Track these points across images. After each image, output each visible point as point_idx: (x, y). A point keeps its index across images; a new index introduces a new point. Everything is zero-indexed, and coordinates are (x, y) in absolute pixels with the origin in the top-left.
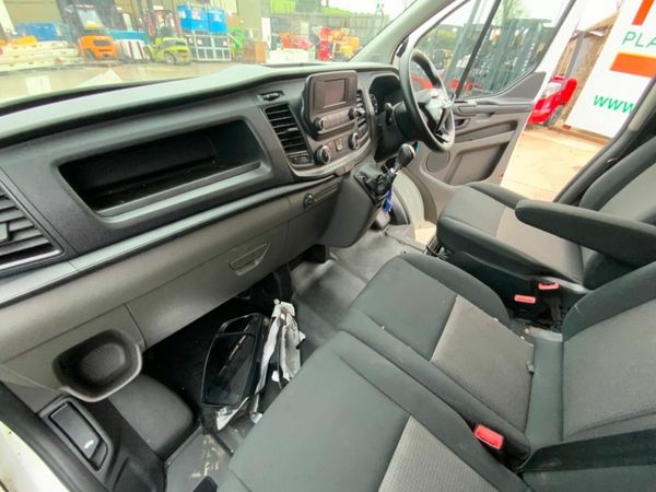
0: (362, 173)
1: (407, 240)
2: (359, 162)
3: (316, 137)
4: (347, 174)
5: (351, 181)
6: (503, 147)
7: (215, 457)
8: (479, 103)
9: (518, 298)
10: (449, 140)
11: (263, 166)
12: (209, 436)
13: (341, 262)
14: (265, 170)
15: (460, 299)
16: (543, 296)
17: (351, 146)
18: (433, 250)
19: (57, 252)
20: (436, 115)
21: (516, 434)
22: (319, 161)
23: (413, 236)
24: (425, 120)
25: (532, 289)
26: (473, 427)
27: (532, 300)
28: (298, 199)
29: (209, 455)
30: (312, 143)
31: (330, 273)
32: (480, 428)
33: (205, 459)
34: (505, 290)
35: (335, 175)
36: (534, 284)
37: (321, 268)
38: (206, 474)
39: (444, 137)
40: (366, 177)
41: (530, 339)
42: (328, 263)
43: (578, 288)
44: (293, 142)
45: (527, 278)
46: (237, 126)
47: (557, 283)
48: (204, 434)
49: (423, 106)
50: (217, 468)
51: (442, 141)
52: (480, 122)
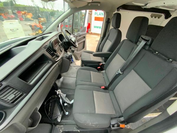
1: (75, 66)
2: (64, 54)
3: (56, 52)
4: (63, 57)
5: (64, 58)
6: (84, 42)
7: (61, 128)
8: (77, 34)
9: (98, 68)
10: (77, 44)
11: (50, 62)
12: (57, 126)
13: (64, 76)
15: (91, 72)
17: (61, 51)
18: (82, 66)
19: (25, 94)
20: (74, 41)
21: (106, 85)
22: (58, 57)
24: (72, 42)
25: (99, 66)
26: (101, 88)
27: (100, 67)
28: (57, 65)
29: (60, 128)
30: (56, 54)
31: (64, 79)
32: (102, 87)
33: (60, 130)
34: (96, 67)
35: (61, 58)
36: (99, 65)
37: (61, 79)
38: (61, 132)
39: (76, 44)
40: (67, 56)
41: (102, 73)
42: (62, 77)
43: (104, 63)
44: (53, 55)
45: (98, 64)
46: (43, 56)
47: (101, 64)
48: (56, 126)
49: (71, 40)
50: (63, 129)
51: (76, 45)
52: (79, 38)
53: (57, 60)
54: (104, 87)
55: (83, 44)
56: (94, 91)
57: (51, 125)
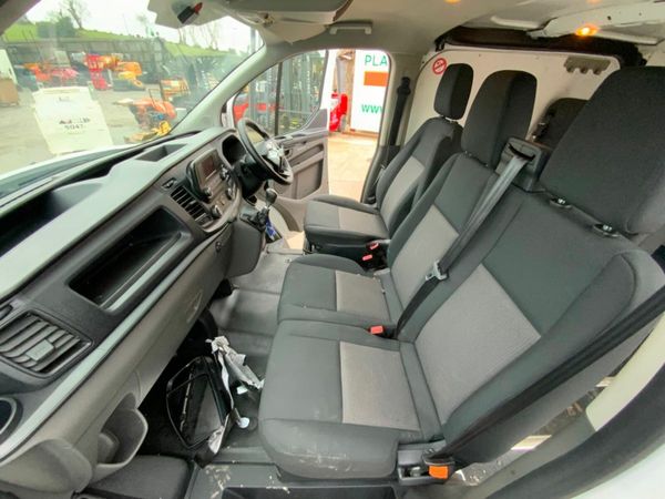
0: (244, 215)
1: (286, 250)
2: (239, 207)
3: (208, 201)
4: (235, 219)
5: (239, 222)
6: (321, 163)
7: (222, 474)
8: (294, 136)
9: (365, 258)
10: (289, 172)
11: (183, 234)
12: (208, 467)
13: (242, 288)
14: (186, 237)
16: (374, 252)
17: (229, 198)
18: (308, 250)
19: (89, 344)
20: (277, 162)
21: (387, 323)
22: (216, 217)
23: (287, 246)
24: (270, 166)
25: (370, 252)
26: (369, 330)
27: (370, 257)
28: (212, 249)
29: (216, 477)
30: (207, 206)
31: (239, 300)
32: (372, 329)
33: (216, 481)
34: (355, 256)
35: (229, 222)
36: (368, 247)
37: (231, 299)
38: (222, 488)
39: (285, 173)
40: (249, 217)
41: (377, 277)
42: (235, 293)
43: (388, 241)
44: (195, 211)
45: (364, 246)
46: (159, 214)
47: (377, 243)
48: (203, 467)
49: (265, 157)
50: (229, 478)
51: (286, 176)
52: (299, 149)
53: (209, 230)
54: (379, 330)
55: (314, 170)
56: (342, 344)
57: (186, 465)
